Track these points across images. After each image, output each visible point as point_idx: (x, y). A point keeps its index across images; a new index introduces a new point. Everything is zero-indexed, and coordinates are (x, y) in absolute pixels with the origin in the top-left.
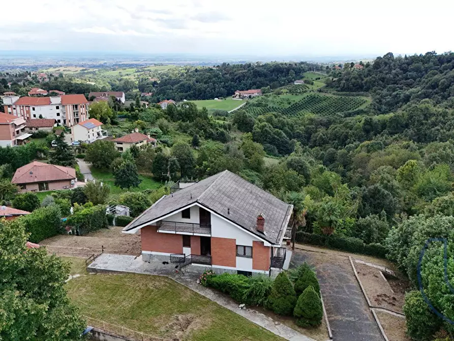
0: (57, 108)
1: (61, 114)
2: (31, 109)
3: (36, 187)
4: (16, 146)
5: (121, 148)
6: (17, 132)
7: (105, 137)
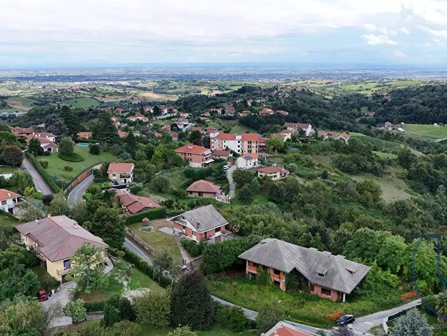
0: (239, 142)
1: (241, 146)
2: (224, 141)
3: (197, 194)
4: (203, 167)
5: (261, 176)
6: (206, 158)
7: (259, 166)
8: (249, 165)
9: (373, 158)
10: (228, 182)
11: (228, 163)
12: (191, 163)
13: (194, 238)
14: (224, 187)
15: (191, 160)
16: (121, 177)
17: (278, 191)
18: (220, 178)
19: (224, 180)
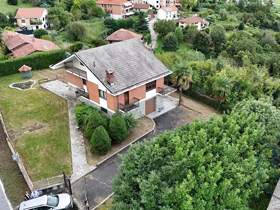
1: (159, 2)
4: (124, 19)
5: (183, 27)
6: (127, 10)
7: (178, 18)
8: (169, 17)
9: (271, 16)
10: (149, 32)
11: (149, 15)
12: (111, 15)
13: (103, 104)
14: (145, 37)
15: (111, 12)
16: (32, 23)
17: (204, 39)
18: (141, 28)
19: (145, 30)
